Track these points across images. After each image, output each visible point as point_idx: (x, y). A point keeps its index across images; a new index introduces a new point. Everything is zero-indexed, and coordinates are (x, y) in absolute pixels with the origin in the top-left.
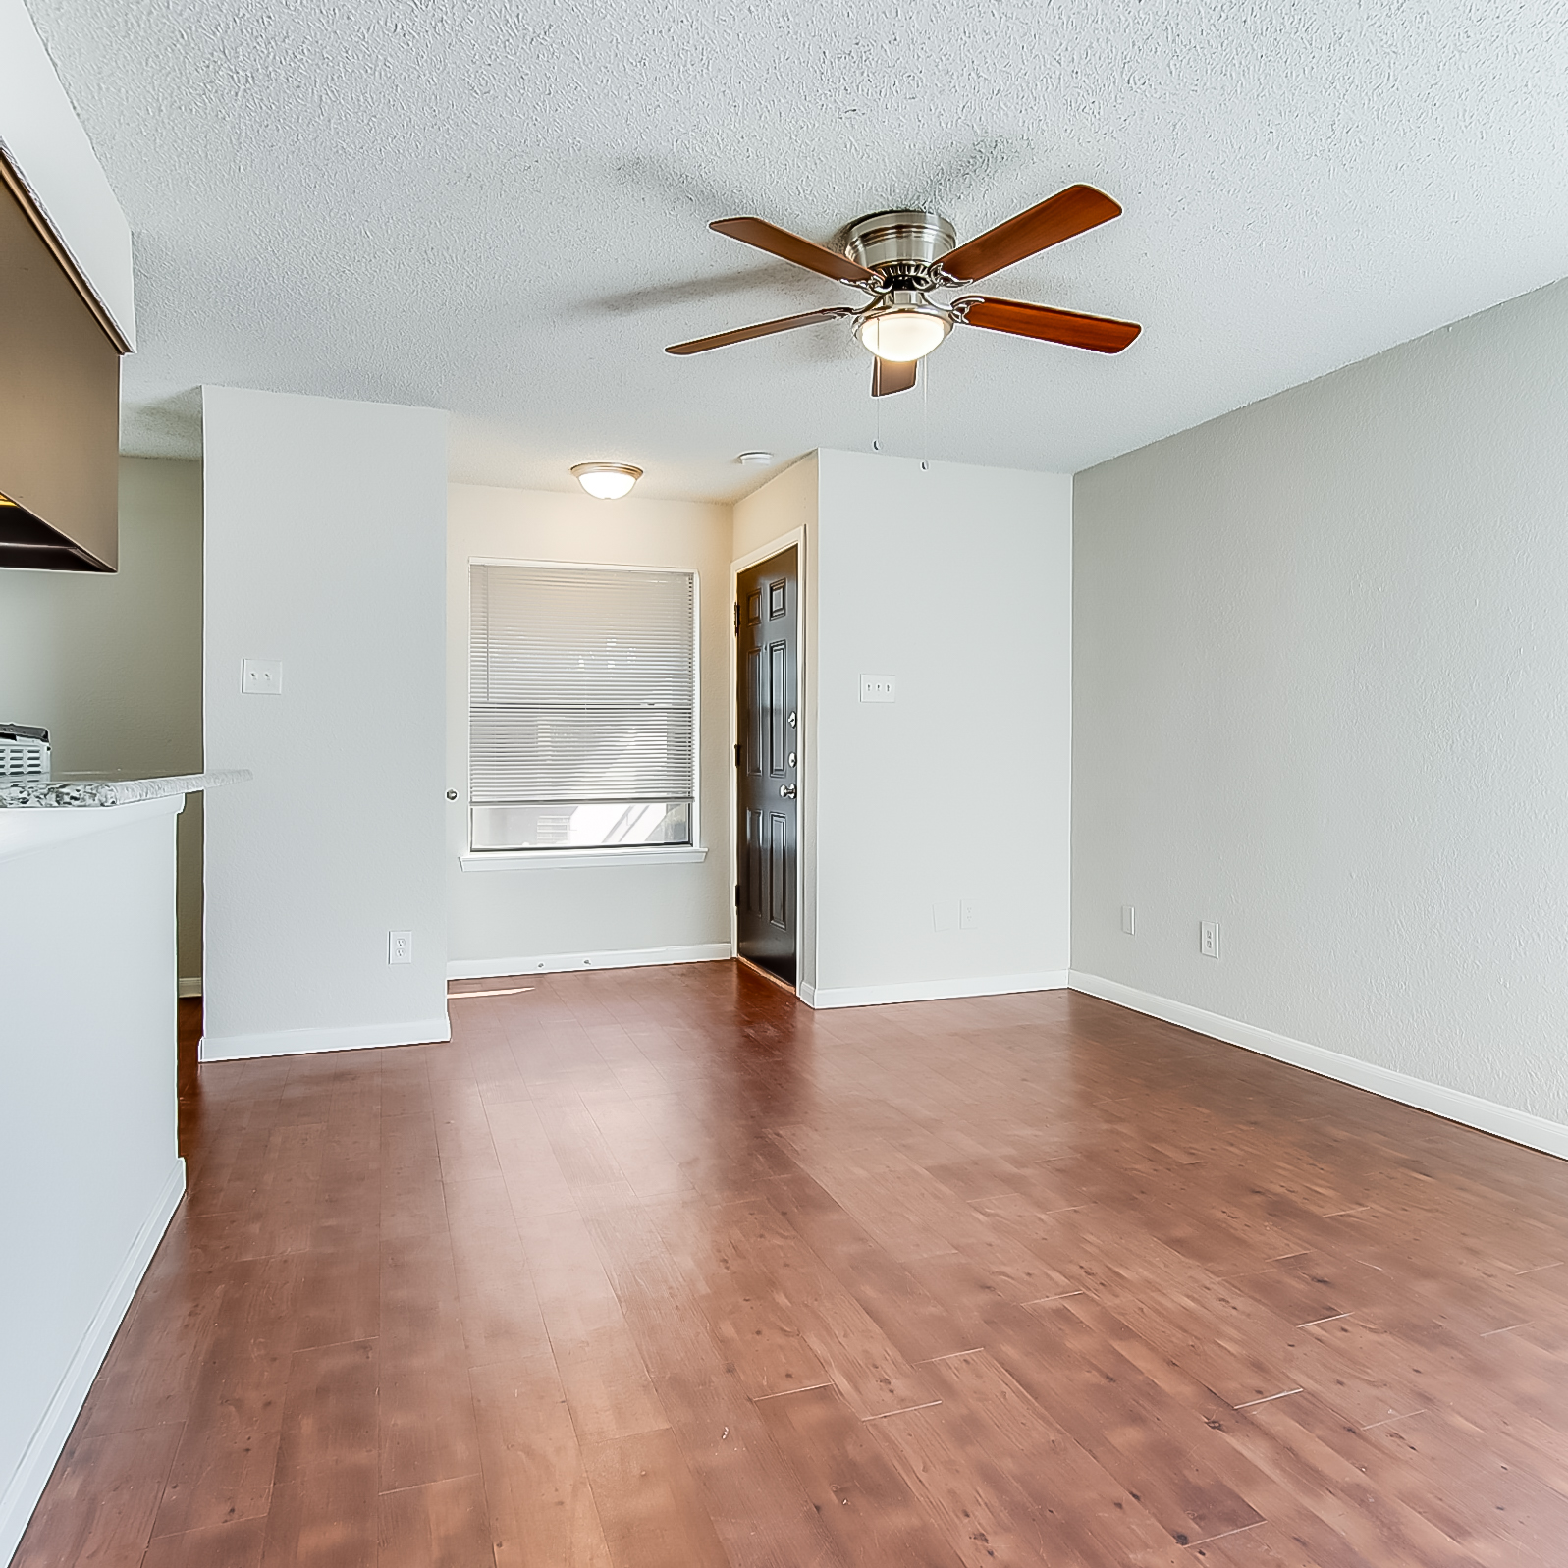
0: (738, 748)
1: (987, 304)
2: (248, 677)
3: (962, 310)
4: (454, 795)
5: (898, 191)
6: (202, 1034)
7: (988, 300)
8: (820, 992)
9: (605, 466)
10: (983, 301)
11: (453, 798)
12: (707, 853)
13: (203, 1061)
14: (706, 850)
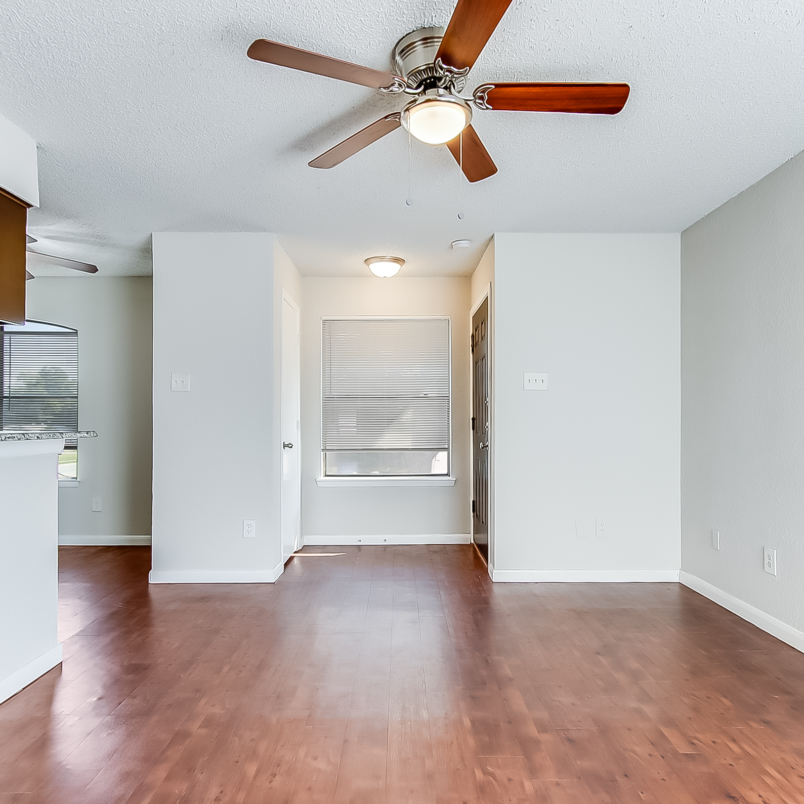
0: (473, 419)
1: (498, 89)
2: (173, 383)
3: (482, 98)
4: (291, 446)
5: (406, 12)
6: (151, 569)
7: (497, 86)
8: (496, 571)
9: (382, 259)
10: (493, 87)
11: (291, 447)
12: (455, 481)
13: (151, 583)
14: (455, 479)
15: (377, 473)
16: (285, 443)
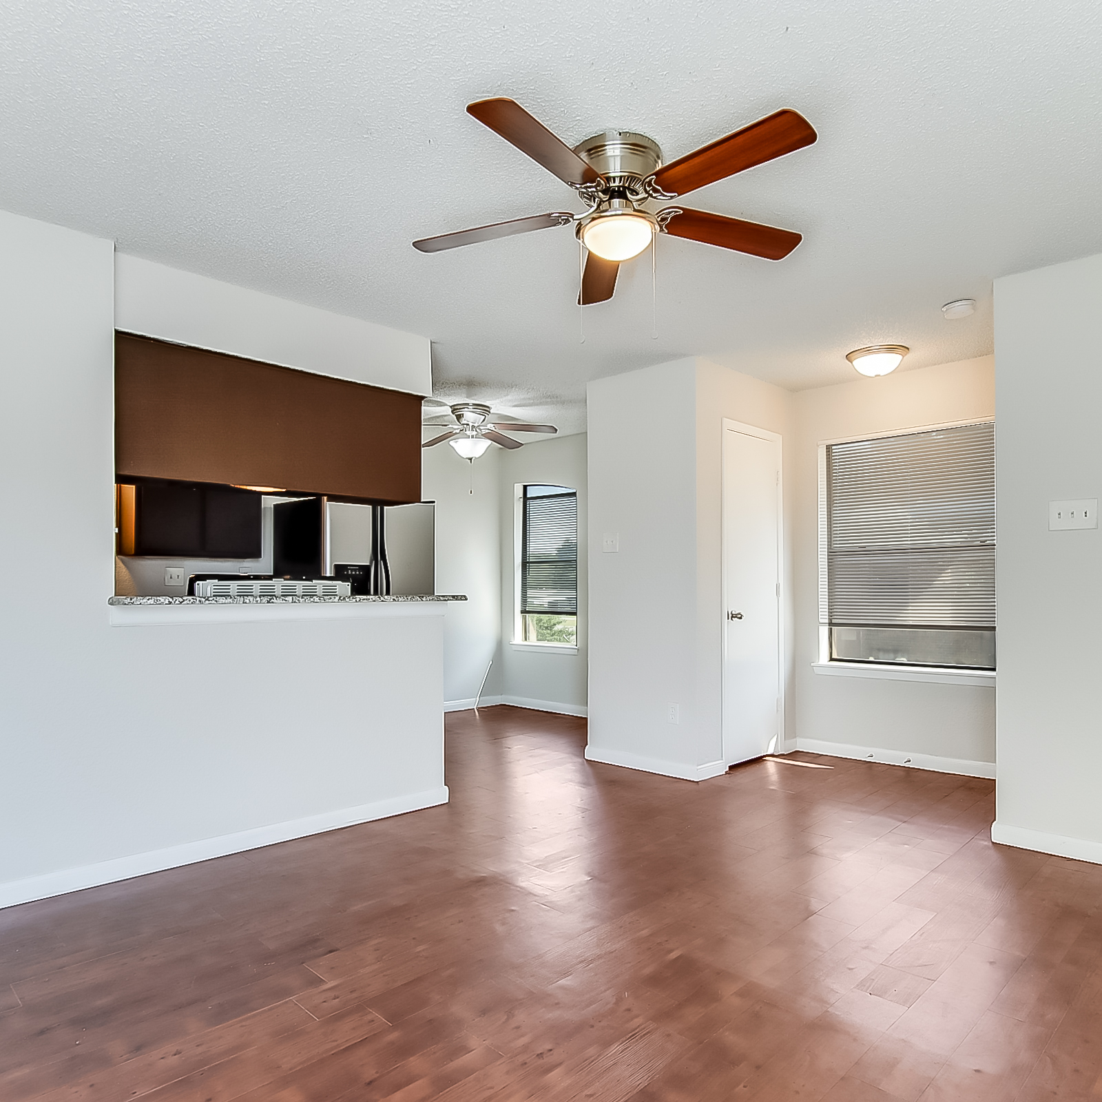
15: (904, 660)
16: (733, 613)
